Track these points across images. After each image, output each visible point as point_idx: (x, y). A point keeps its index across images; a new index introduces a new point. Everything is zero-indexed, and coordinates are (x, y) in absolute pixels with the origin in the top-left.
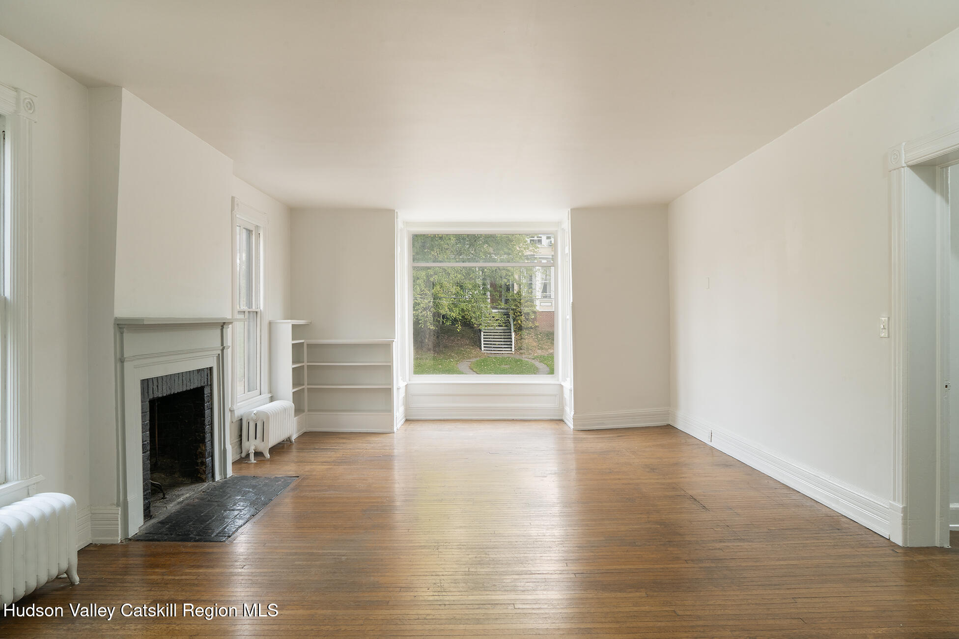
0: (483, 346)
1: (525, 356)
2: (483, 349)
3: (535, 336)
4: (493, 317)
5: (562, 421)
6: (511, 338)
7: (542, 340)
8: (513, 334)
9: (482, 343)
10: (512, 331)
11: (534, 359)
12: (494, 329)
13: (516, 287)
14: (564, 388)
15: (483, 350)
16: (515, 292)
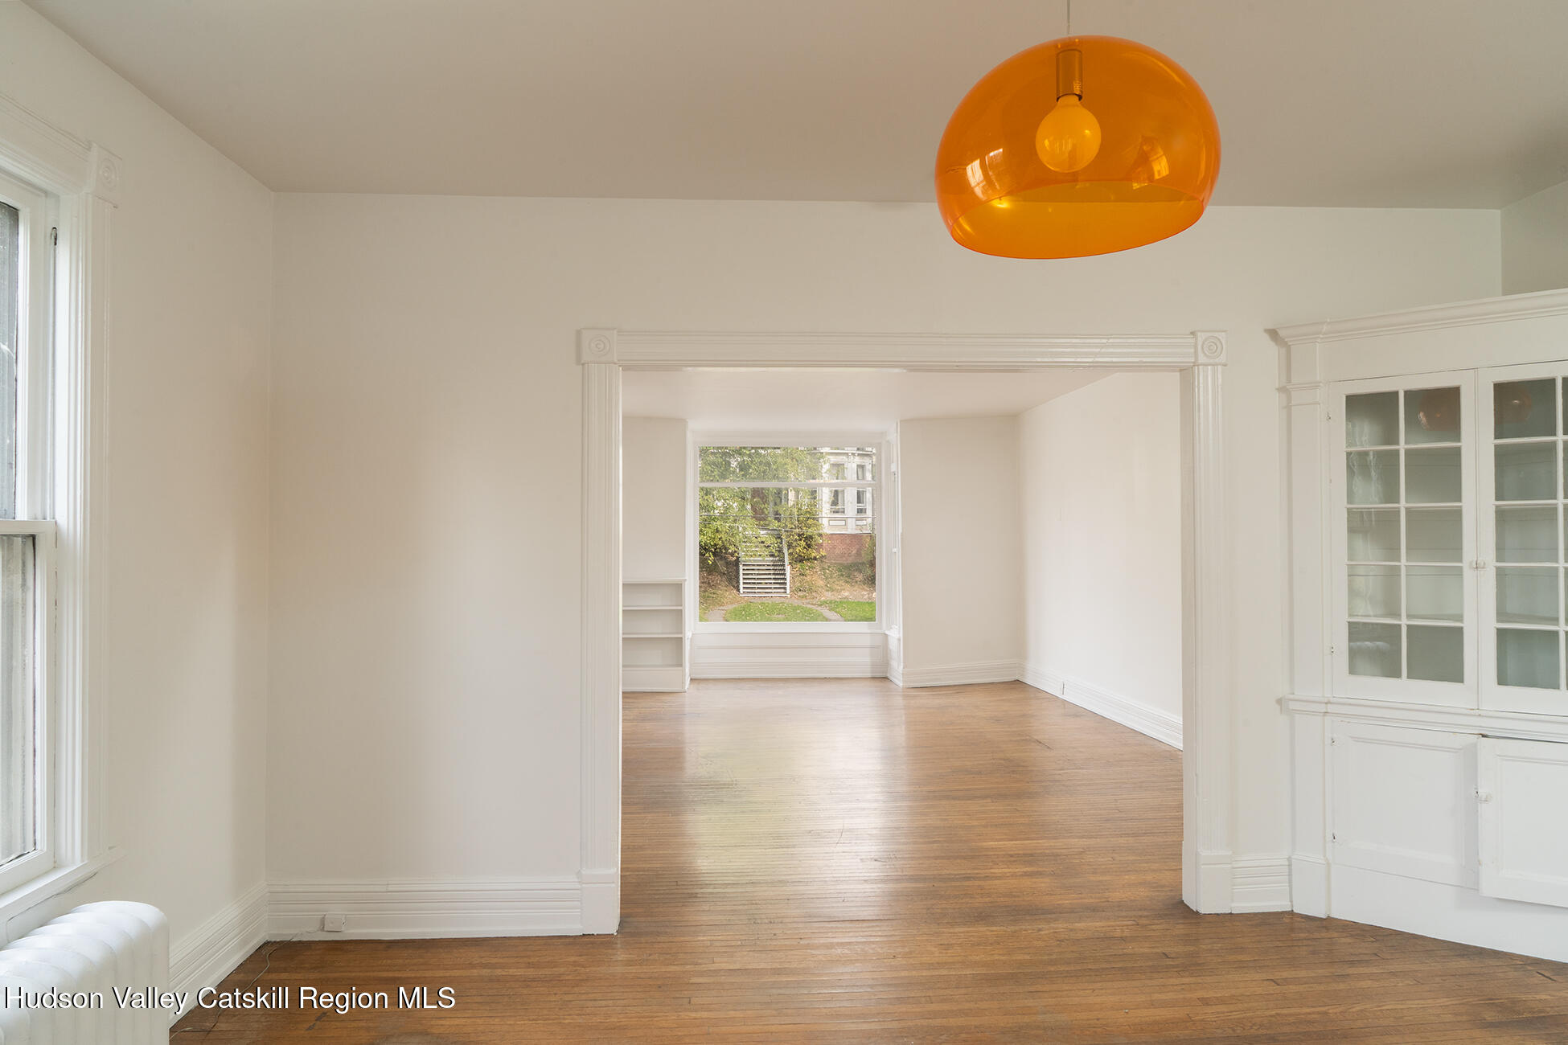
0: (741, 586)
1: (808, 601)
2: (742, 590)
3: (820, 571)
4: (763, 542)
5: (886, 678)
6: (785, 574)
7: (831, 577)
8: (788, 568)
9: (741, 581)
10: (787, 562)
11: (821, 605)
12: (763, 561)
13: (791, 496)
14: (889, 638)
15: (741, 592)
16: (791, 503)
